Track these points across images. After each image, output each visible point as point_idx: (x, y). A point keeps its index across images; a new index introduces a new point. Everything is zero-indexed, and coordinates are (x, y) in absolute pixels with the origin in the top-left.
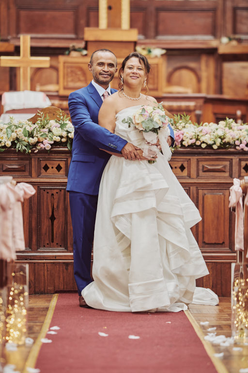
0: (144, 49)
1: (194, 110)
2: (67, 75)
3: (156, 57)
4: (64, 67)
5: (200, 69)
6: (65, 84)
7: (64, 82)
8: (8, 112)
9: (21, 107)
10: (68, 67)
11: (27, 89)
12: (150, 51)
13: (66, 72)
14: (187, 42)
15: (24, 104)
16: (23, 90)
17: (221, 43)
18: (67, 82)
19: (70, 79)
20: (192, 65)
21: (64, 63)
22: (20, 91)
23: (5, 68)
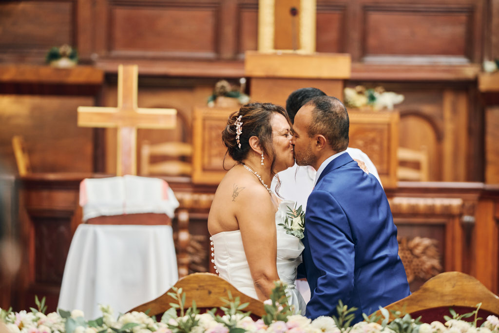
0: (360, 93)
1: (461, 215)
2: (210, 142)
3: (385, 108)
4: (204, 127)
5: (442, 117)
6: (206, 160)
7: (203, 157)
8: (90, 221)
9: (119, 211)
10: (211, 128)
11: (130, 174)
12: (372, 98)
13: (207, 137)
14: (420, 68)
15: (124, 206)
16: (123, 175)
17: (483, 70)
18: (210, 156)
19: (214, 151)
20: (428, 109)
21: (204, 119)
22: (114, 175)
23: (86, 129)
